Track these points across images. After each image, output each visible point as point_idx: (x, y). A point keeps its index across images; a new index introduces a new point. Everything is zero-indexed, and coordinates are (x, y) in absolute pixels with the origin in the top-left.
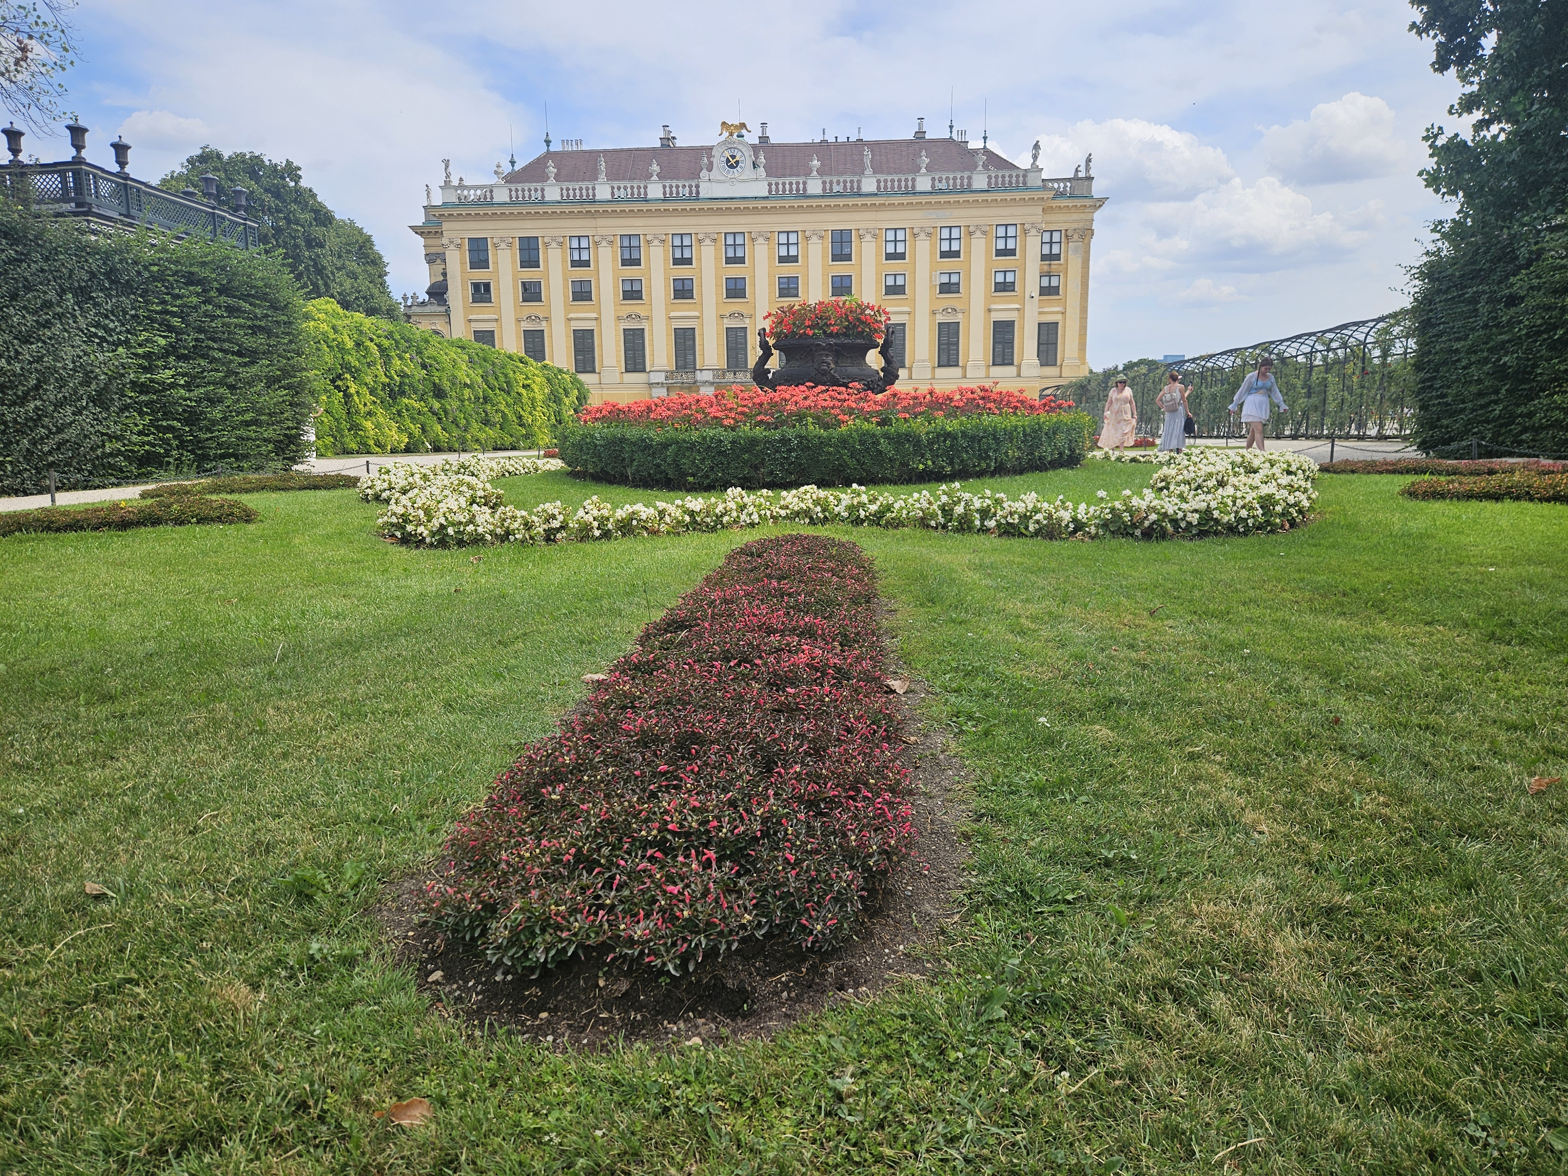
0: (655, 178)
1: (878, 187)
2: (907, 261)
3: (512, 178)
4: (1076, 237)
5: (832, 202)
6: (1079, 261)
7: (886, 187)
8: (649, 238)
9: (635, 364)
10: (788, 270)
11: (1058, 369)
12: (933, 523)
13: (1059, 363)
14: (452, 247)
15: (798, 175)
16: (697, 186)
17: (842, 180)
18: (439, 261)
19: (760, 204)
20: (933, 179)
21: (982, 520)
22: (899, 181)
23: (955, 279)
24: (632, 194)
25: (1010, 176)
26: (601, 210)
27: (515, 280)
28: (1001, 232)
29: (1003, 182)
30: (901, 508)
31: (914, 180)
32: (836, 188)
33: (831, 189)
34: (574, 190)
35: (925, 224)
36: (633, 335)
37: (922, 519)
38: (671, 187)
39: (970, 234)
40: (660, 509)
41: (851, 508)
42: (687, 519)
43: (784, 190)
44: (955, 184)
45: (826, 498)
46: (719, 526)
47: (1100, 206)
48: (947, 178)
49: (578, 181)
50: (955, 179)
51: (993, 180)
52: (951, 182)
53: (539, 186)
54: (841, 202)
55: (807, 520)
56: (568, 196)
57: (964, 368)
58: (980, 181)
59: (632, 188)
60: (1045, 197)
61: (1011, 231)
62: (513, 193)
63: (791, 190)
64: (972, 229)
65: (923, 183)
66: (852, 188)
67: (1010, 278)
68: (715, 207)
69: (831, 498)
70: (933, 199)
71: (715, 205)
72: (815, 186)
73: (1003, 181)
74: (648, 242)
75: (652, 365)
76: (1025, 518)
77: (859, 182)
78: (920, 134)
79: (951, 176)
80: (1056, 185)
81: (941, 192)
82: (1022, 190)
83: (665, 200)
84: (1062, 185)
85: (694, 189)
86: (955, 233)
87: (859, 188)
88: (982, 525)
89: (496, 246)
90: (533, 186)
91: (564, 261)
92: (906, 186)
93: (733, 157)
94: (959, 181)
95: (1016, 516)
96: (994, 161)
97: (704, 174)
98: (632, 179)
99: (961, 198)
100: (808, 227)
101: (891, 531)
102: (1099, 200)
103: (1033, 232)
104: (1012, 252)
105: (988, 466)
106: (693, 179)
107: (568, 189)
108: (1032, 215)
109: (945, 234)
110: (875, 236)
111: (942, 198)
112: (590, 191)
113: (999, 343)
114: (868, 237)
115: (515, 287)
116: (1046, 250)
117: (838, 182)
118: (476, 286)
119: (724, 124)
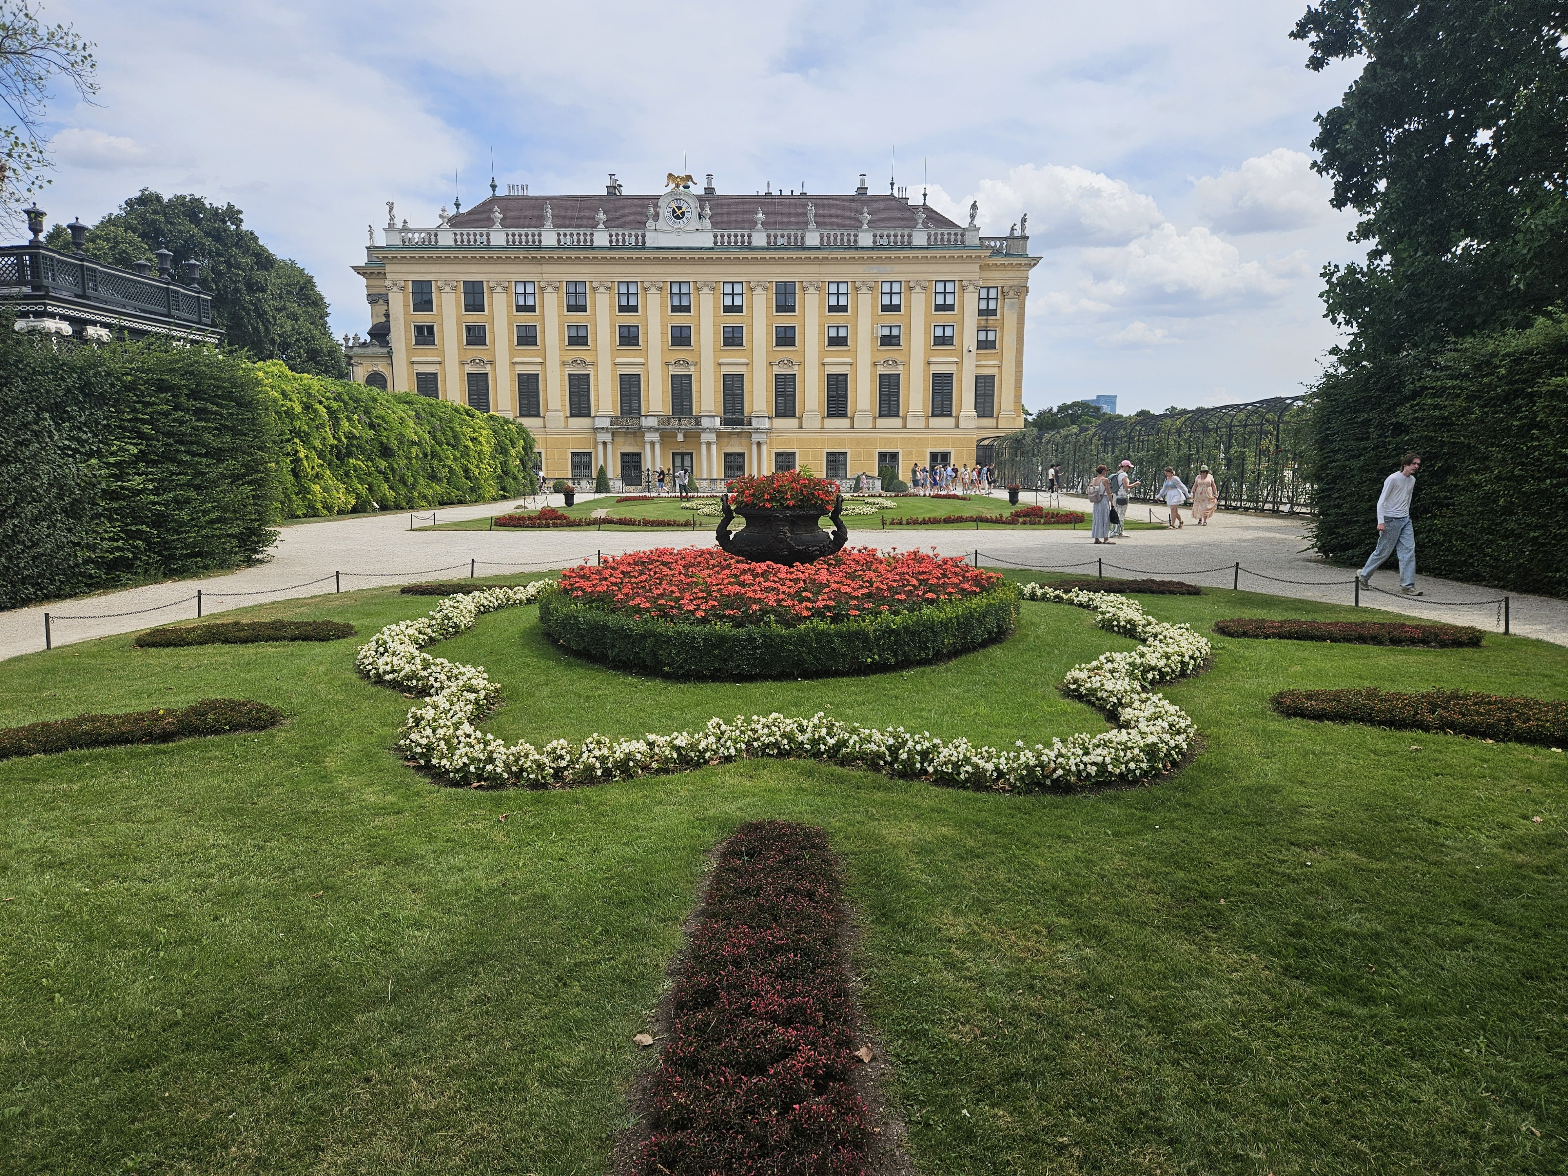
0: (601, 226)
1: (822, 242)
2: (849, 313)
3: (457, 221)
4: (1011, 293)
5: (777, 255)
6: (1015, 317)
7: (829, 241)
8: (595, 285)
9: (580, 409)
10: (733, 319)
11: (995, 420)
13: (995, 414)
14: (396, 289)
15: (743, 228)
16: (644, 236)
17: (786, 233)
18: (381, 302)
19: (705, 255)
20: (875, 235)
23: (895, 332)
24: (579, 241)
25: (949, 234)
26: (547, 256)
27: (459, 324)
28: (940, 288)
29: (942, 241)
31: (856, 236)
32: (780, 242)
33: (775, 242)
34: (520, 235)
35: (867, 278)
36: (578, 380)
38: (617, 235)
39: (911, 289)
43: (729, 242)
44: (895, 241)
47: (1035, 264)
48: (887, 235)
49: (524, 227)
50: (895, 235)
51: (933, 238)
52: (892, 238)
53: (484, 231)
54: (785, 255)
56: (514, 241)
57: (904, 418)
58: (920, 238)
59: (578, 235)
60: (983, 255)
61: (950, 287)
62: (458, 237)
63: (736, 242)
64: (912, 284)
65: (865, 239)
66: (796, 241)
67: (948, 332)
68: (661, 256)
70: (875, 254)
71: (661, 254)
72: (759, 239)
73: (942, 239)
74: (594, 289)
75: (597, 410)
77: (803, 236)
78: (862, 190)
79: (892, 232)
80: (993, 244)
81: (882, 248)
82: (960, 248)
83: (611, 248)
84: (998, 244)
85: (640, 238)
86: (896, 288)
87: (803, 241)
89: (440, 289)
90: (478, 231)
91: (509, 305)
92: (849, 241)
93: (679, 208)
94: (899, 238)
96: (935, 218)
97: (650, 223)
98: (578, 226)
99: (902, 254)
100: (754, 279)
102: (1034, 259)
103: (971, 288)
104: (951, 308)
106: (639, 228)
107: (514, 235)
108: (970, 272)
109: (886, 288)
110: (818, 288)
111: (884, 254)
112: (536, 237)
113: (938, 394)
114: (812, 290)
115: (459, 330)
116: (983, 306)
117: (782, 236)
118: (419, 329)
119: (670, 175)
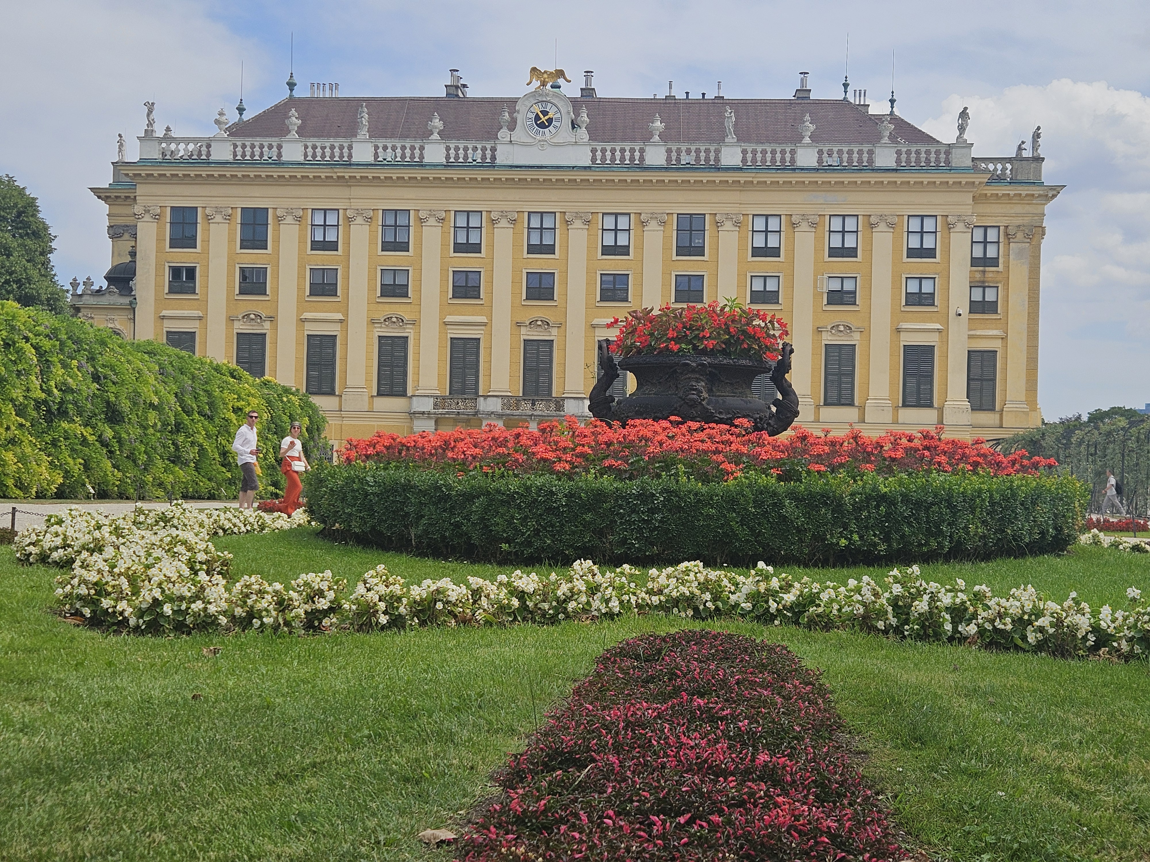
0: (436, 136)
1: (744, 160)
2: (782, 259)
3: (238, 131)
4: (1020, 235)
5: (679, 177)
6: (1025, 270)
7: (754, 160)
8: (422, 214)
9: (391, 385)
10: (615, 264)
11: (997, 416)
12: (881, 625)
13: (998, 407)
14: (147, 218)
15: (633, 140)
16: (494, 150)
17: (693, 148)
18: (126, 236)
19: (578, 176)
20: (820, 152)
21: (955, 623)
22: (773, 152)
23: (848, 286)
24: (403, 156)
25: (928, 152)
26: (358, 176)
27: (231, 265)
28: (915, 225)
29: (917, 160)
30: (831, 601)
31: (793, 152)
32: (685, 159)
33: (678, 160)
34: (323, 148)
35: (809, 210)
36: (391, 345)
37: (865, 617)
38: (457, 149)
39: (872, 226)
40: (474, 586)
41: (755, 597)
42: (515, 602)
43: (613, 159)
44: (850, 160)
45: (719, 580)
46: (561, 616)
47: (1054, 196)
48: (838, 151)
49: (328, 135)
50: (850, 152)
51: (904, 156)
52: (845, 156)
53: (275, 141)
54: (692, 177)
55: (690, 613)
56: (314, 156)
57: (862, 409)
58: (885, 157)
60: (977, 181)
61: (929, 225)
62: (238, 149)
63: (623, 159)
64: (873, 220)
65: (807, 157)
66: (707, 159)
67: (927, 287)
68: (516, 177)
69: (725, 582)
70: (820, 177)
71: (516, 175)
72: (656, 156)
73: (917, 158)
74: (421, 220)
75: (417, 388)
76: (1021, 623)
77: (718, 152)
78: (803, 93)
79: (845, 149)
80: (991, 167)
81: (831, 169)
82: (944, 171)
83: (447, 166)
84: (999, 166)
85: (488, 153)
86: (850, 224)
87: (717, 160)
88: (955, 630)
89: (208, 218)
90: (266, 141)
91: (302, 241)
92: (783, 160)
93: (545, 113)
94: (855, 156)
95: (1008, 620)
96: (905, 131)
97: (503, 134)
98: (404, 136)
99: (860, 178)
100: (645, 209)
101: (819, 635)
102: (1052, 188)
103: (960, 227)
104: (931, 253)
105: (941, 546)
106: (488, 139)
108: (959, 204)
109: (836, 225)
110: (737, 224)
111: (833, 178)
112: (345, 150)
113: (911, 375)
114: (728, 226)
115: (230, 275)
116: (978, 252)
117: (688, 152)
118: (176, 272)
119: (534, 69)
